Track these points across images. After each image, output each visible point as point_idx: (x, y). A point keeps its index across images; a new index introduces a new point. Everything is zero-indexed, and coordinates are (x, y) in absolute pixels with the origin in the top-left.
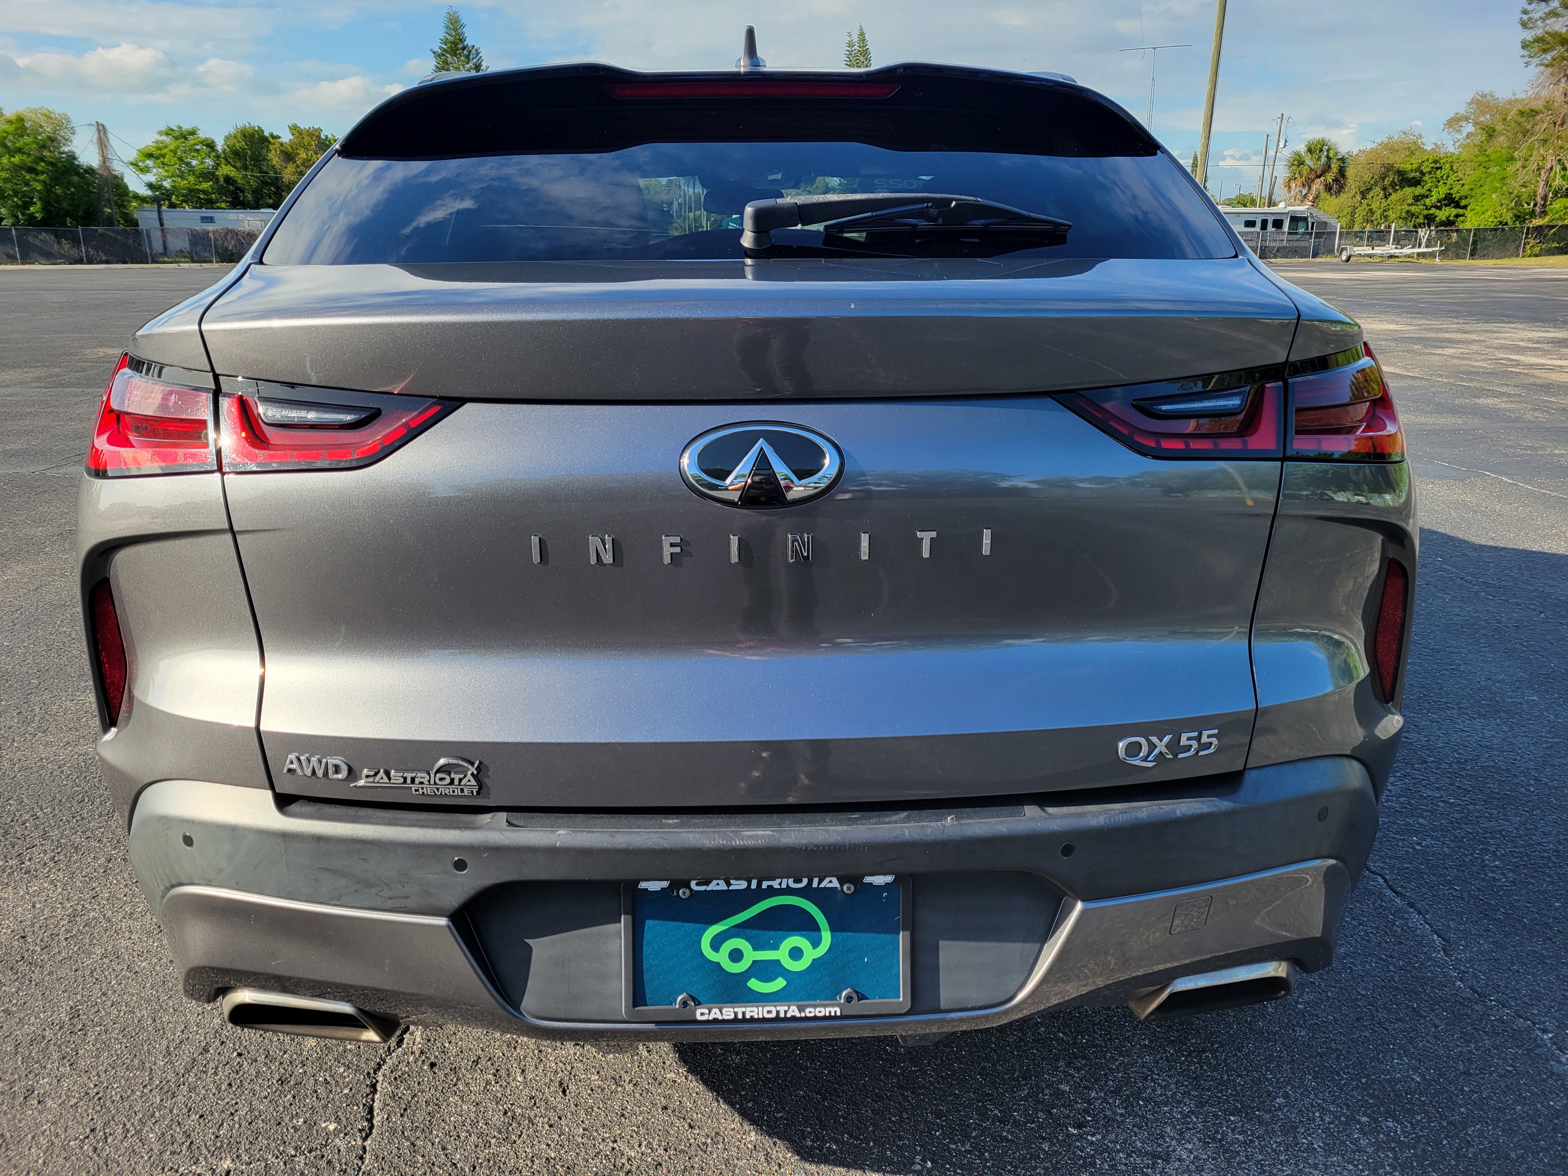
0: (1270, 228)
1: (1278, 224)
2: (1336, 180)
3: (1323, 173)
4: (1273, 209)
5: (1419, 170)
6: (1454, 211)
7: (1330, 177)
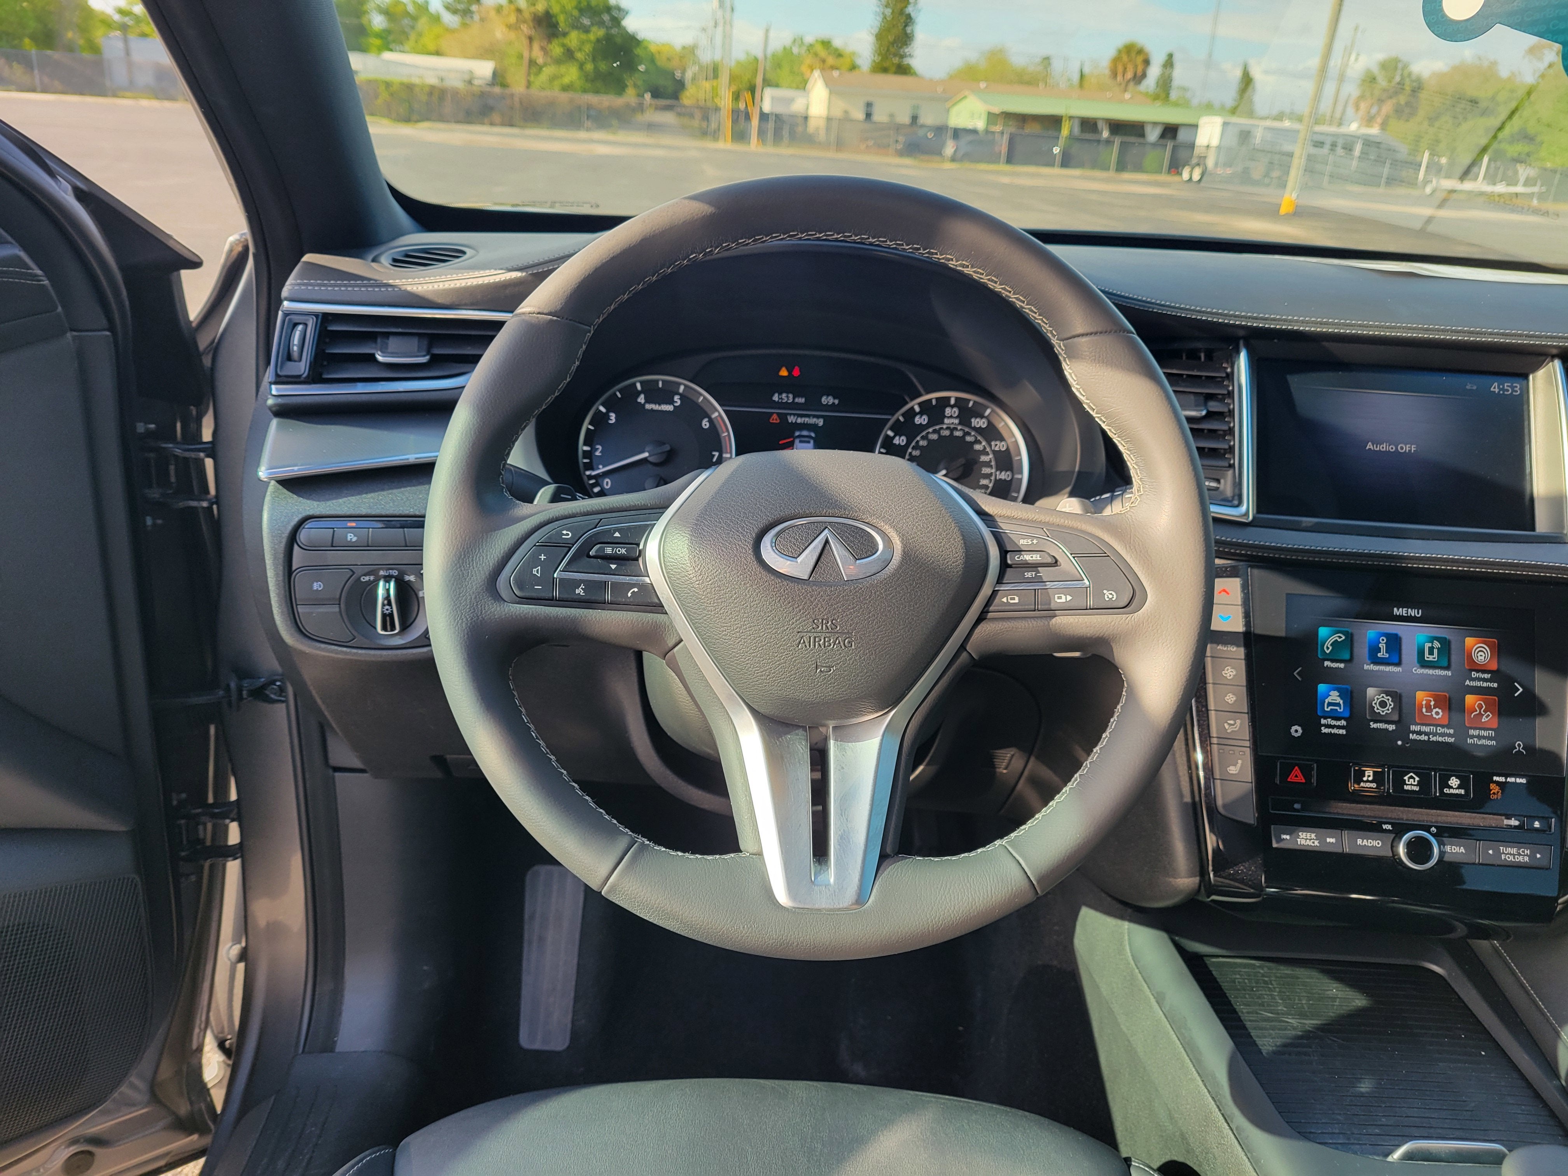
0: (1340, 151)
1: (1349, 148)
2: (1408, 104)
3: (1396, 93)
4: (1343, 130)
5: (1493, 98)
6: (1526, 149)
7: (1402, 99)
